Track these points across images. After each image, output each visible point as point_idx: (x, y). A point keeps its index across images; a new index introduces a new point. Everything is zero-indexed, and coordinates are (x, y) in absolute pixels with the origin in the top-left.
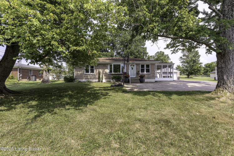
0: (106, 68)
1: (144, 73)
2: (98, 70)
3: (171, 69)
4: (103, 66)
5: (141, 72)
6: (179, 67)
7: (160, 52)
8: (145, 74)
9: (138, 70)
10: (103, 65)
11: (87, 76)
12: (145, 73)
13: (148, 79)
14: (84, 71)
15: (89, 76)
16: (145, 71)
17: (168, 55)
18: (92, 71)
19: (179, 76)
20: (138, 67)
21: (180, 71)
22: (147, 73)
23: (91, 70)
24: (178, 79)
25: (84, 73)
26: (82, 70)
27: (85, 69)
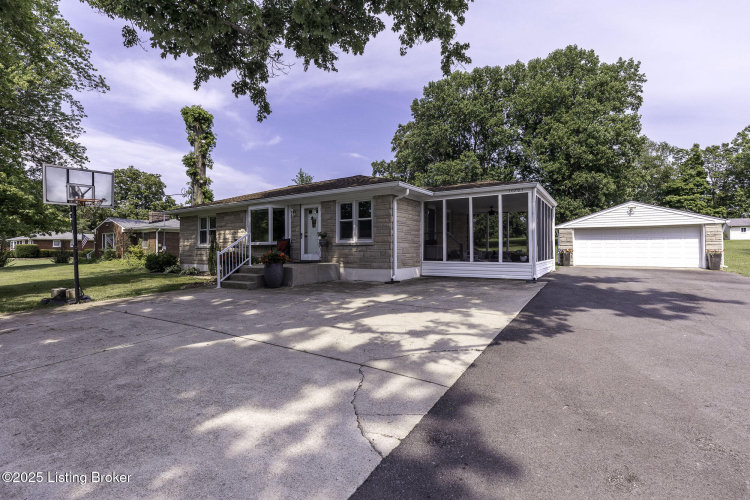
0: (241, 225)
1: (350, 242)
2: (223, 232)
4: (233, 217)
5: (341, 237)
9: (329, 229)
11: (200, 255)
12: (354, 240)
14: (196, 238)
16: (355, 230)
18: (212, 236)
19: (717, 246)
20: (329, 216)
22: (362, 241)
23: (211, 233)
24: (708, 268)
25: (196, 243)
26: (192, 234)
27: (199, 230)
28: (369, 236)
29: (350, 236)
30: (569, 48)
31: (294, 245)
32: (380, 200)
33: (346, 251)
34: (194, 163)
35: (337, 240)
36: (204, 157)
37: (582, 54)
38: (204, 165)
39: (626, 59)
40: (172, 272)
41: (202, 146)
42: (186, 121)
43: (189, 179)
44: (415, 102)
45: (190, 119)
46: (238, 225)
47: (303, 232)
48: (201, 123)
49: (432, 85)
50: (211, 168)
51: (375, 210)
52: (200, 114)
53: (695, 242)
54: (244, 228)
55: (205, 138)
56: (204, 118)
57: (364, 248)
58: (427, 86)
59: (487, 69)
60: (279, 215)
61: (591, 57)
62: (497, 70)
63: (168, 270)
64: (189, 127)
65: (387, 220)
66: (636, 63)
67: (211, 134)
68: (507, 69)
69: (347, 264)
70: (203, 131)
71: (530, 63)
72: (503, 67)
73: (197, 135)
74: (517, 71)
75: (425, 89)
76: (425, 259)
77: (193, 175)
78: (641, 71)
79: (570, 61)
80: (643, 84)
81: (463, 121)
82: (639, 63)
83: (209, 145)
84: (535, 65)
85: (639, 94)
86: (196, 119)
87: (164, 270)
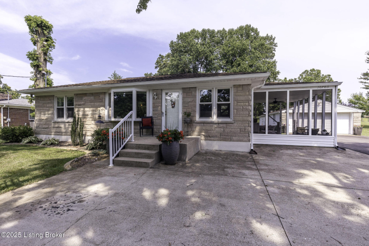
0: (101, 104)
1: (210, 120)
2: (82, 109)
3: (328, 105)
4: (92, 98)
5: (202, 116)
6: (359, 99)
7: (311, 70)
8: (212, 123)
9: (190, 110)
10: (92, 94)
11: (58, 127)
12: (214, 118)
13: (225, 140)
14: (53, 114)
15: (62, 126)
16: (215, 111)
17: (329, 76)
18: (70, 112)
19: (359, 124)
20: (189, 100)
21: (361, 108)
22: (221, 120)
23: (69, 110)
24: (354, 134)
25: (53, 118)
26: (48, 110)
27: (56, 107)
28: (228, 116)
29: (210, 115)
30: (247, 25)
31: (155, 121)
32: (241, 89)
33: (208, 127)
34: (37, 58)
35: (197, 118)
36: (45, 54)
37: (253, 29)
38: (45, 60)
39: (269, 35)
40: (30, 142)
41: (44, 46)
42: (30, 26)
43: (32, 70)
44: (172, 42)
45: (33, 25)
46: (97, 104)
47: (164, 111)
48: (43, 29)
49: (181, 34)
50: (51, 63)
51: (235, 95)
52: (42, 22)
53: (347, 121)
54: (104, 106)
55: (47, 41)
56: (45, 26)
57: (225, 125)
58: (179, 34)
59: (209, 30)
60: (141, 97)
61: (256, 31)
62: (213, 31)
63: (25, 141)
64: (32, 31)
65: (247, 104)
66: (273, 37)
67: (51, 38)
68: (218, 32)
69: (208, 137)
70: (44, 35)
71: (229, 30)
72: (216, 31)
73: (39, 37)
74: (223, 33)
75: (178, 36)
76: (254, 132)
77: (37, 67)
78: (275, 42)
79: (247, 32)
80: (276, 48)
81: (198, 56)
82: (275, 38)
83: (50, 46)
84: (231, 32)
85: (274, 52)
86: (38, 25)
87: (21, 141)
